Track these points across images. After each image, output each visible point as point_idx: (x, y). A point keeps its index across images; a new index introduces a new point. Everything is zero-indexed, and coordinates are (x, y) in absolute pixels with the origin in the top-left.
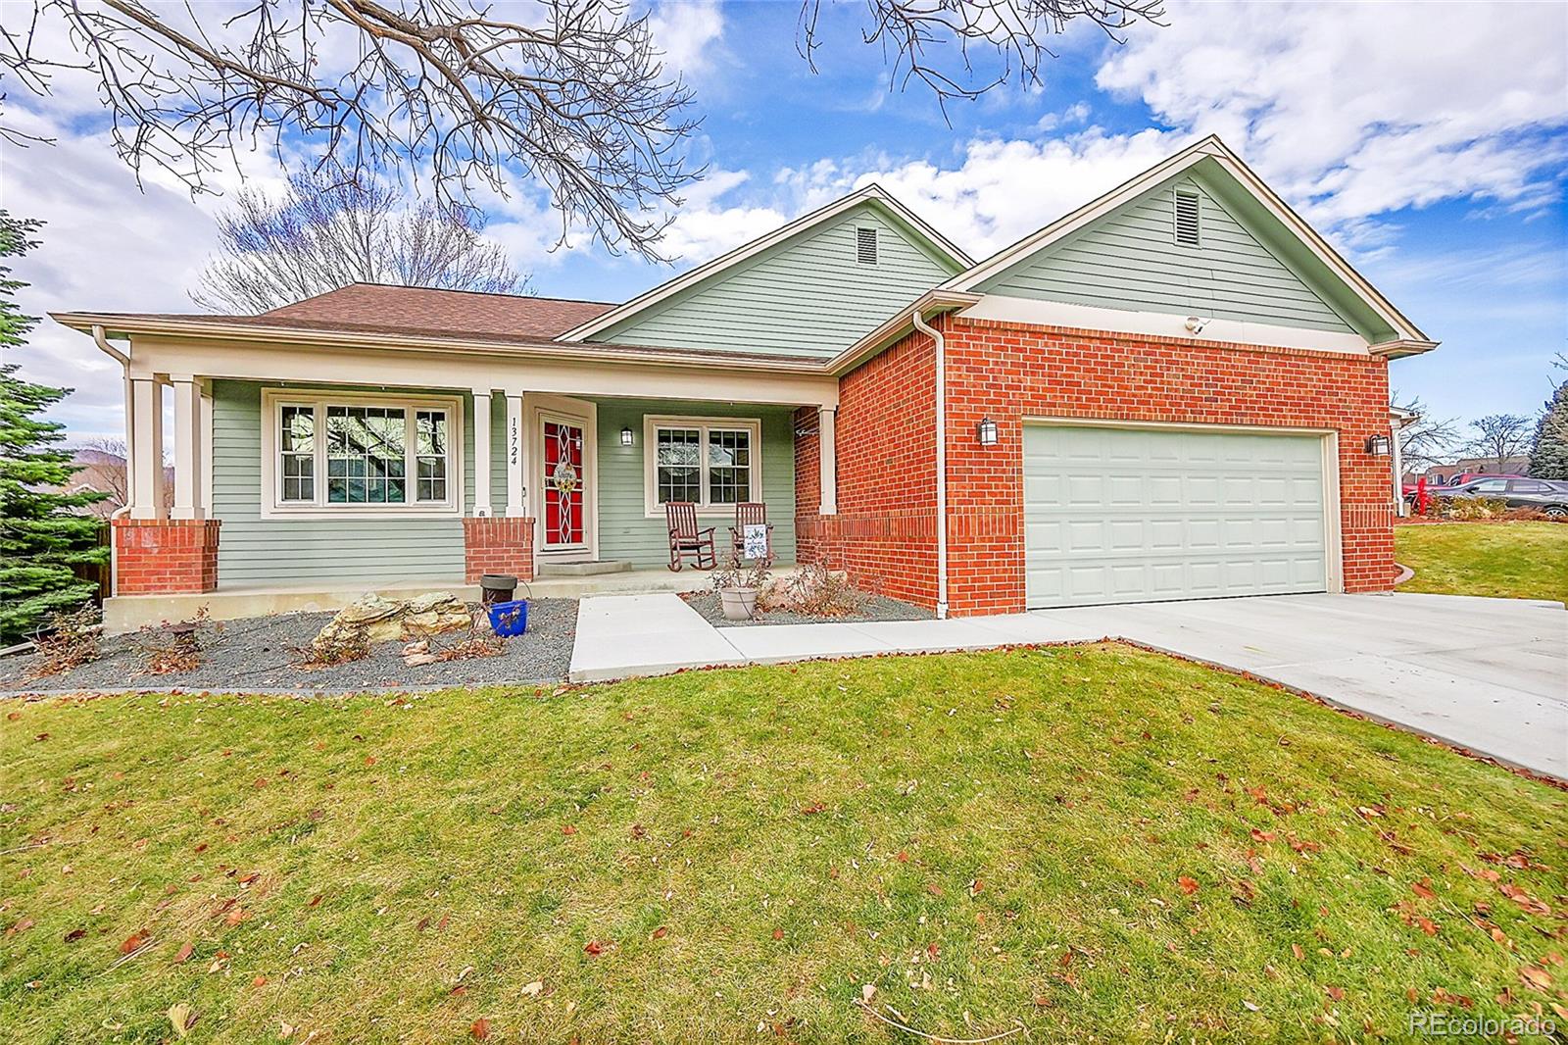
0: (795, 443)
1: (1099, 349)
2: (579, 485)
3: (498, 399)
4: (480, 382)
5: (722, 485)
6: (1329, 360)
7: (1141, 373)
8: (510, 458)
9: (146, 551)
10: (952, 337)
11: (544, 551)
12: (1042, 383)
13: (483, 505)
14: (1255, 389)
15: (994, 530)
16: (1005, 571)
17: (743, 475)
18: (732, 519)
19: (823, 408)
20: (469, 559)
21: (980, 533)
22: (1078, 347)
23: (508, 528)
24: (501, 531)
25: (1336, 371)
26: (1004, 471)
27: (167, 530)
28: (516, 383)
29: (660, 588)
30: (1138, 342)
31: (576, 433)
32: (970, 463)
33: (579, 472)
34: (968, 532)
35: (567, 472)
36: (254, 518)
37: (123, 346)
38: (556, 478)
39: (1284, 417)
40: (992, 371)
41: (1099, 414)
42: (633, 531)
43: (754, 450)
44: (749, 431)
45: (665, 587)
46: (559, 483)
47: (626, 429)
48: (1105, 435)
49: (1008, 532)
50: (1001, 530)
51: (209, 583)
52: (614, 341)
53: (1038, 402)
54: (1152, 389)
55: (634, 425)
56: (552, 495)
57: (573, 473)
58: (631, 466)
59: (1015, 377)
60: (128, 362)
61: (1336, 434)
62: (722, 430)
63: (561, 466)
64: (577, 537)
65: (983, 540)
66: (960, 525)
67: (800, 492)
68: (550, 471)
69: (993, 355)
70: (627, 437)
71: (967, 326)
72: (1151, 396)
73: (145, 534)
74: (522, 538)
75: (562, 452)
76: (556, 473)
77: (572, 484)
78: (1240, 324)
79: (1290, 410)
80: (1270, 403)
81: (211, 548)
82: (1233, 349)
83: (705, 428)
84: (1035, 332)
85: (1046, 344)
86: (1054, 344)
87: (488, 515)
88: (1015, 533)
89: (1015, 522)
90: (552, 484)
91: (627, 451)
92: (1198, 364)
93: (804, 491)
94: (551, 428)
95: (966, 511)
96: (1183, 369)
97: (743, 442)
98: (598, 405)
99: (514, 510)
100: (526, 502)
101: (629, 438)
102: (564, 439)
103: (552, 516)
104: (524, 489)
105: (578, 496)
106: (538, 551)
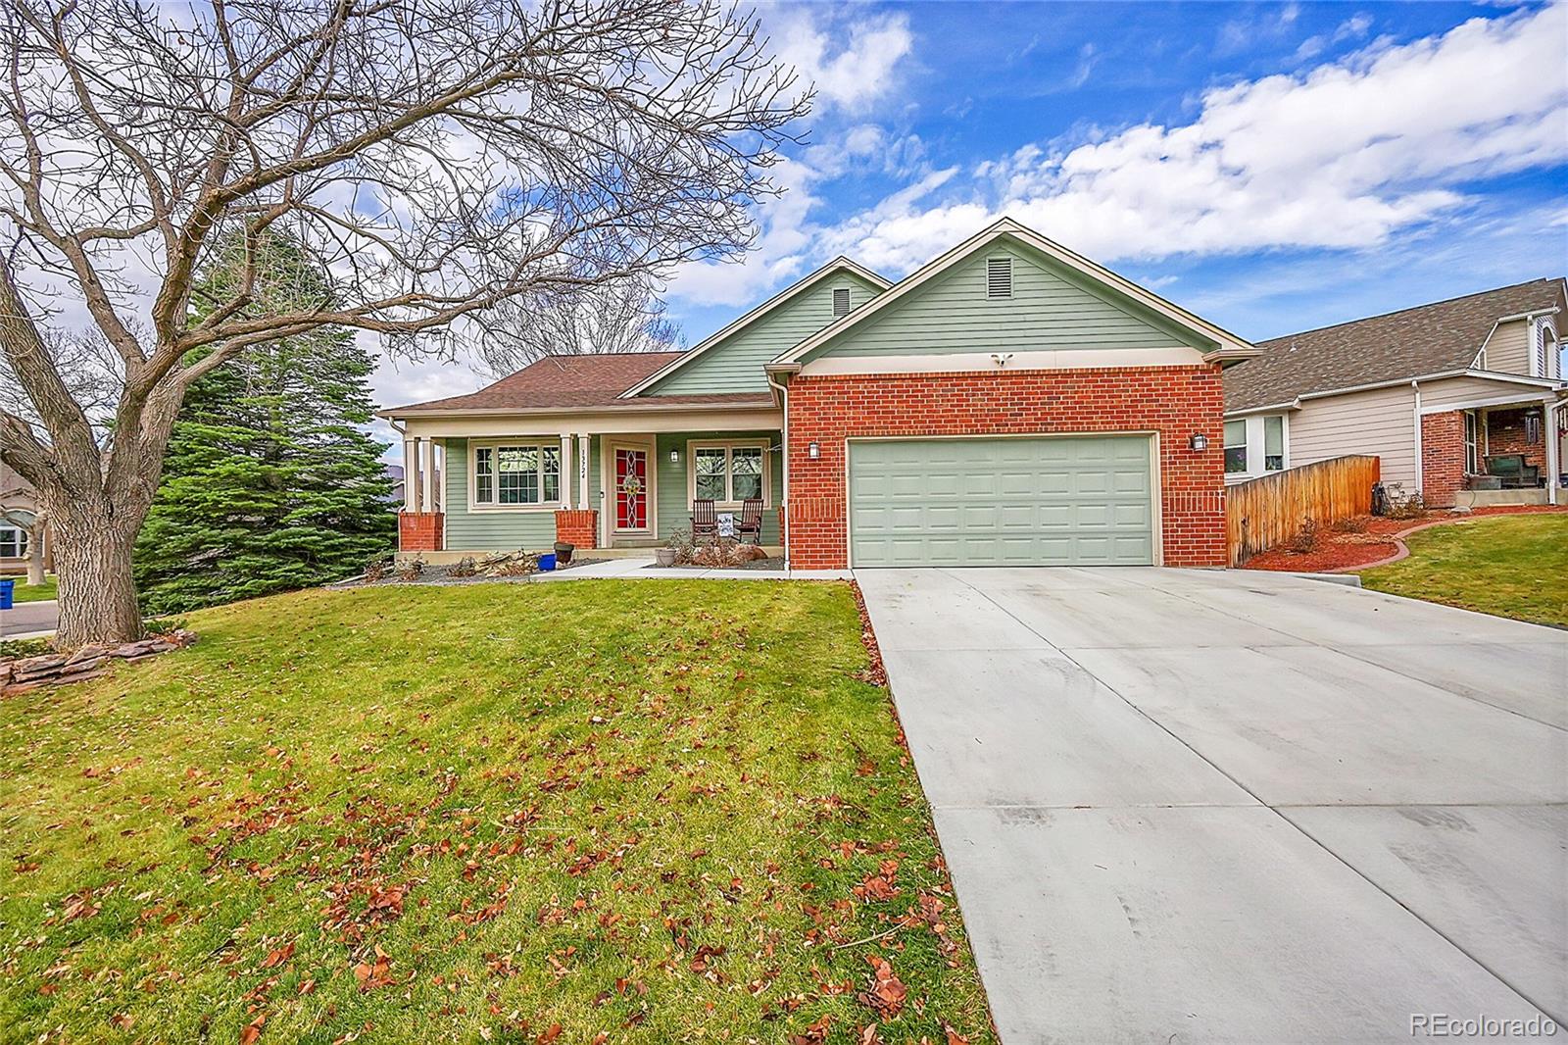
1: (911, 386)
2: (643, 490)
3: (575, 440)
4: (565, 430)
5: (742, 487)
6: (1149, 373)
7: (948, 400)
8: (581, 474)
9: (412, 528)
10: (792, 389)
11: (615, 532)
12: (862, 413)
13: (565, 502)
14: (1062, 403)
15: (822, 514)
16: (831, 541)
20: (559, 535)
21: (812, 515)
22: (892, 386)
23: (580, 516)
24: (576, 518)
25: (1155, 382)
26: (831, 475)
27: (421, 517)
28: (584, 430)
30: (946, 377)
31: (641, 455)
32: (805, 470)
33: (643, 482)
34: (802, 515)
35: (634, 481)
36: (464, 512)
37: (402, 424)
38: (625, 485)
39: (1094, 423)
40: (823, 409)
41: (909, 432)
42: (680, 521)
43: (765, 461)
44: (761, 448)
46: (628, 489)
47: (675, 451)
48: (924, 446)
49: (833, 515)
50: (828, 514)
51: (438, 547)
52: (658, 394)
53: (859, 427)
54: (958, 411)
55: (680, 449)
56: (622, 497)
57: (638, 482)
58: (678, 476)
59: (841, 411)
60: (403, 432)
61: (1158, 434)
62: (742, 448)
63: (629, 478)
64: (642, 524)
65: (814, 520)
66: (797, 510)
68: (620, 480)
69: (823, 398)
70: (675, 456)
71: (804, 380)
72: (957, 416)
73: (411, 520)
74: (587, 523)
75: (630, 468)
76: (625, 482)
77: (637, 489)
78: (1053, 352)
79: (1101, 418)
80: (1079, 413)
81: (439, 527)
82: (1038, 374)
83: (729, 446)
84: (858, 379)
85: (866, 387)
86: (873, 387)
87: (569, 509)
88: (839, 515)
89: (839, 509)
90: (622, 489)
91: (676, 466)
92: (1002, 390)
94: (621, 453)
95: (801, 501)
96: (988, 394)
99: (583, 506)
100: (603, 501)
101: (676, 457)
102: (631, 459)
103: (622, 510)
104: (602, 493)
105: (642, 497)
106: (611, 533)
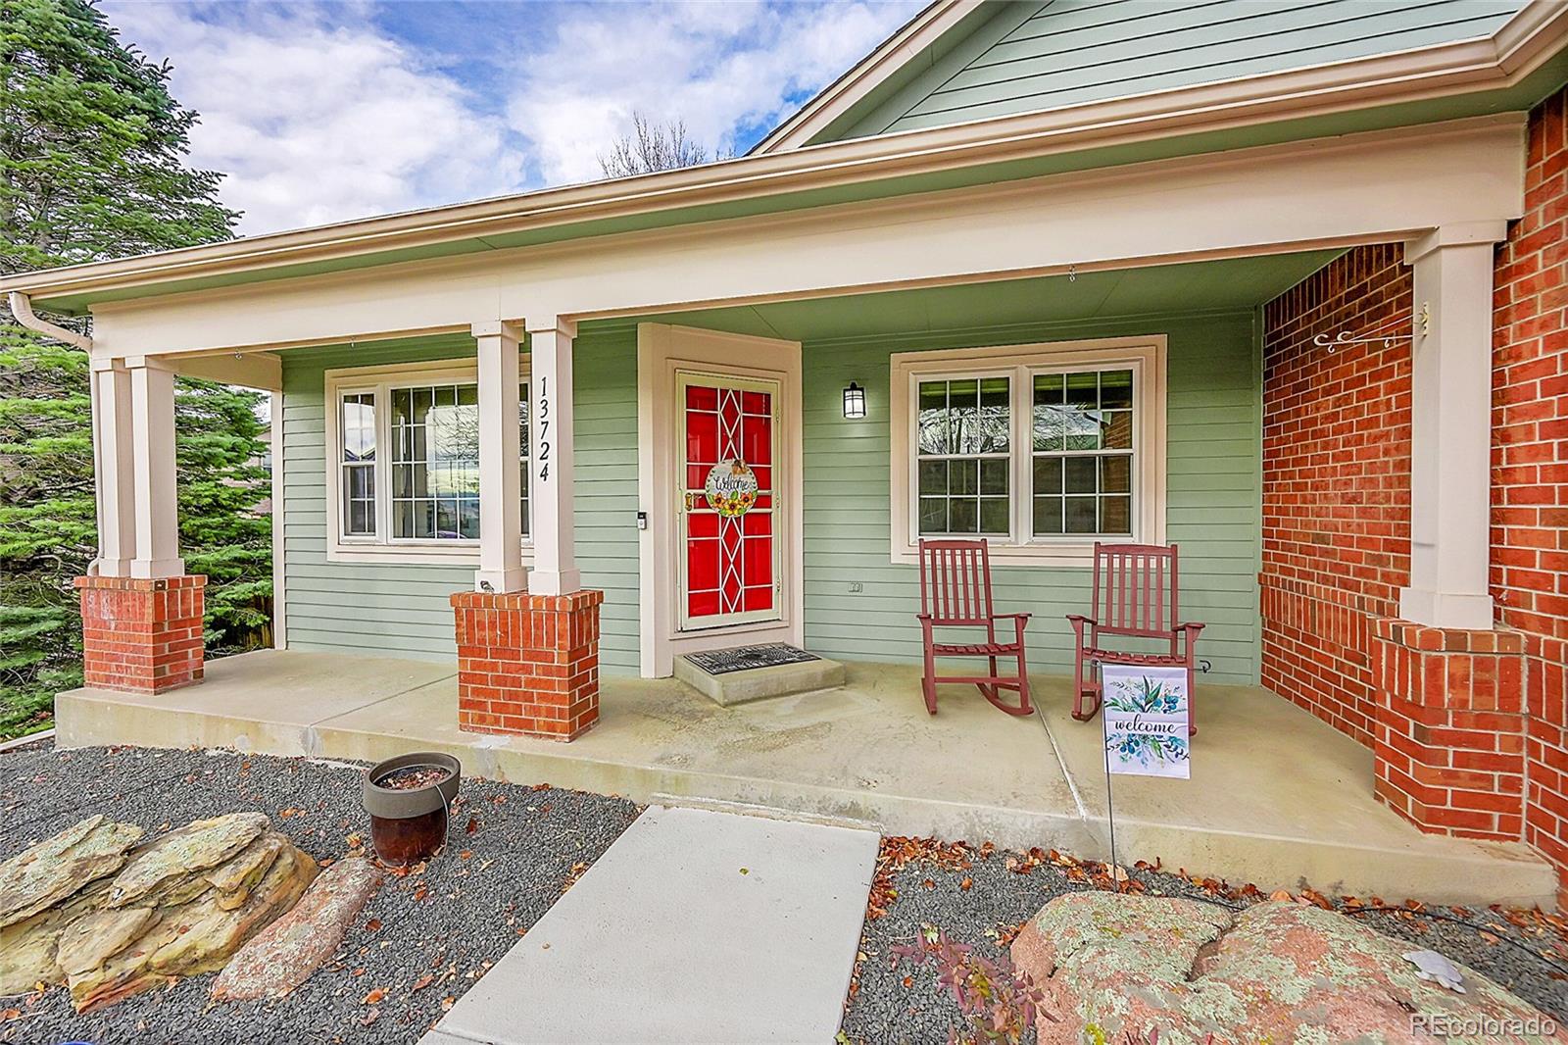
0: (1268, 387)
2: (764, 501)
5: (1064, 495)
9: (106, 624)
11: (682, 631)
17: (1118, 471)
18: (1084, 570)
19: (1440, 238)
23: (527, 617)
24: (515, 627)
27: (120, 594)
29: (841, 811)
31: (756, 401)
33: (764, 479)
35: (737, 477)
38: (712, 488)
43: (1148, 413)
44: (1134, 367)
45: (853, 811)
46: (718, 500)
47: (854, 387)
55: (868, 377)
56: (700, 525)
57: (749, 479)
58: (863, 459)
62: (1064, 371)
63: (723, 468)
64: (760, 600)
67: (1280, 511)
68: (698, 477)
70: (855, 405)
73: (104, 599)
74: (551, 644)
77: (746, 500)
83: (1020, 368)
90: (703, 502)
93: (1299, 511)
94: (699, 397)
97: (1117, 393)
98: (803, 344)
99: (545, 583)
100: (646, 539)
101: (858, 404)
102: (731, 414)
103: (702, 565)
104: (642, 515)
105: (759, 523)
106: (669, 633)
